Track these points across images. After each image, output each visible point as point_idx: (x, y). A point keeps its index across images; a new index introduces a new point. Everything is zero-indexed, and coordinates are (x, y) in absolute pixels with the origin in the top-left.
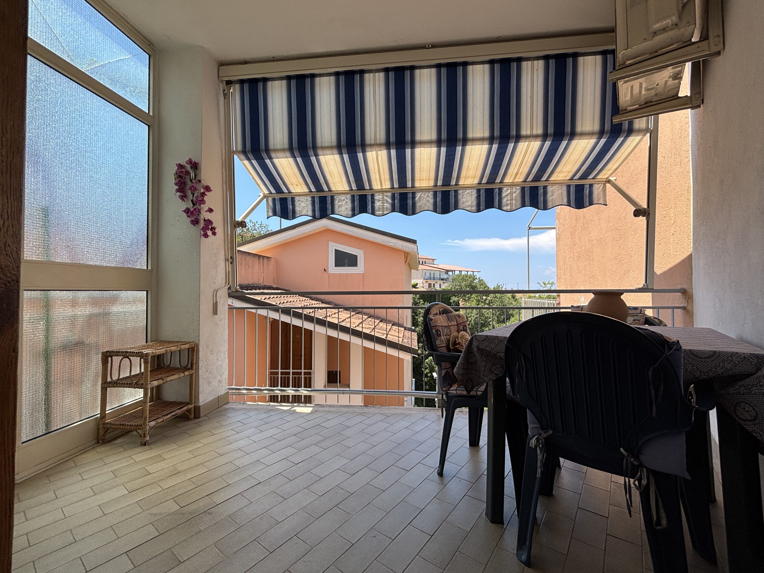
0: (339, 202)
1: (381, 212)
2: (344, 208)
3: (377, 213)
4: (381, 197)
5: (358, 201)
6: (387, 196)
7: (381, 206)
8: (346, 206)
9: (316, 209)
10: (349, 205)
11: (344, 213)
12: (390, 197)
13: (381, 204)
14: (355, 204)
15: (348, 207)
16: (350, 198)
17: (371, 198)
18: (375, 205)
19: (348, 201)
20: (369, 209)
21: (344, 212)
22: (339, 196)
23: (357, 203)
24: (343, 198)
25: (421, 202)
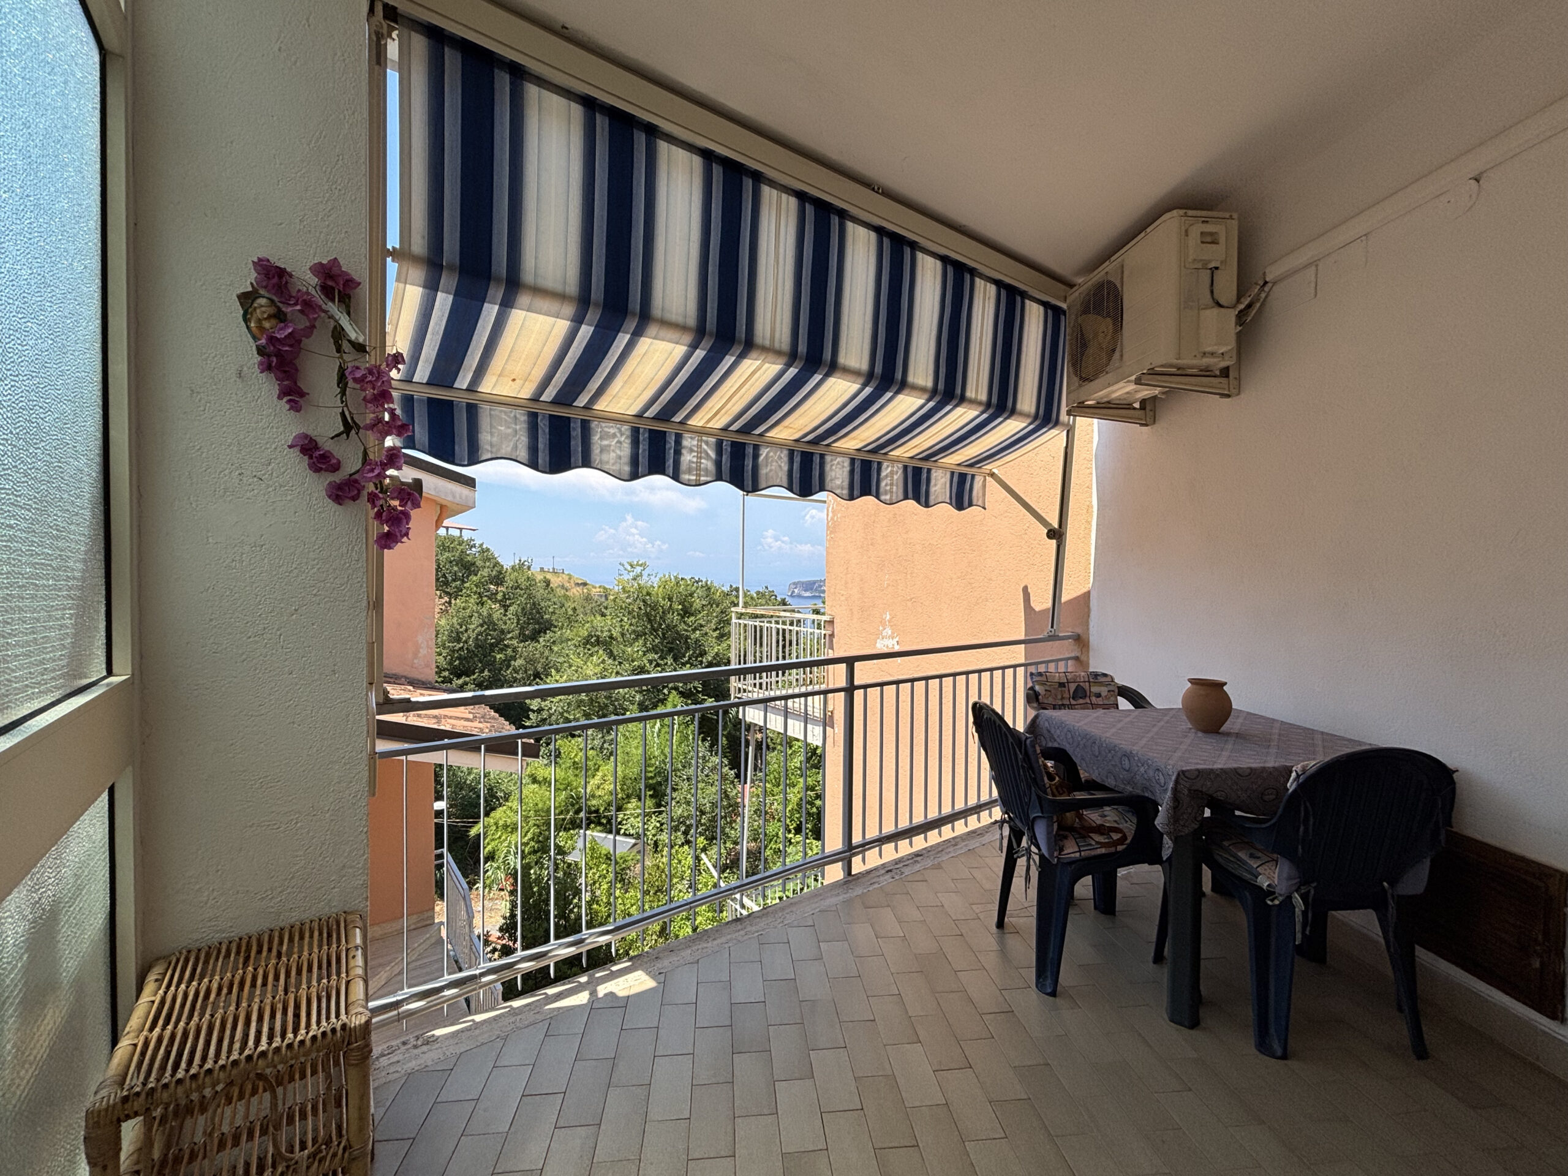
0: (601, 438)
1: (694, 478)
2: (613, 455)
3: (685, 477)
4: (695, 443)
5: (647, 443)
6: (707, 443)
7: (693, 462)
8: (618, 452)
9: (541, 446)
10: (626, 450)
11: (614, 468)
12: (714, 447)
13: (695, 460)
14: (640, 451)
15: (622, 454)
16: (628, 433)
17: (675, 442)
18: (682, 458)
19: (623, 439)
20: (669, 467)
21: (613, 464)
22: (603, 425)
23: (643, 447)
24: (612, 431)
25: (769, 468)
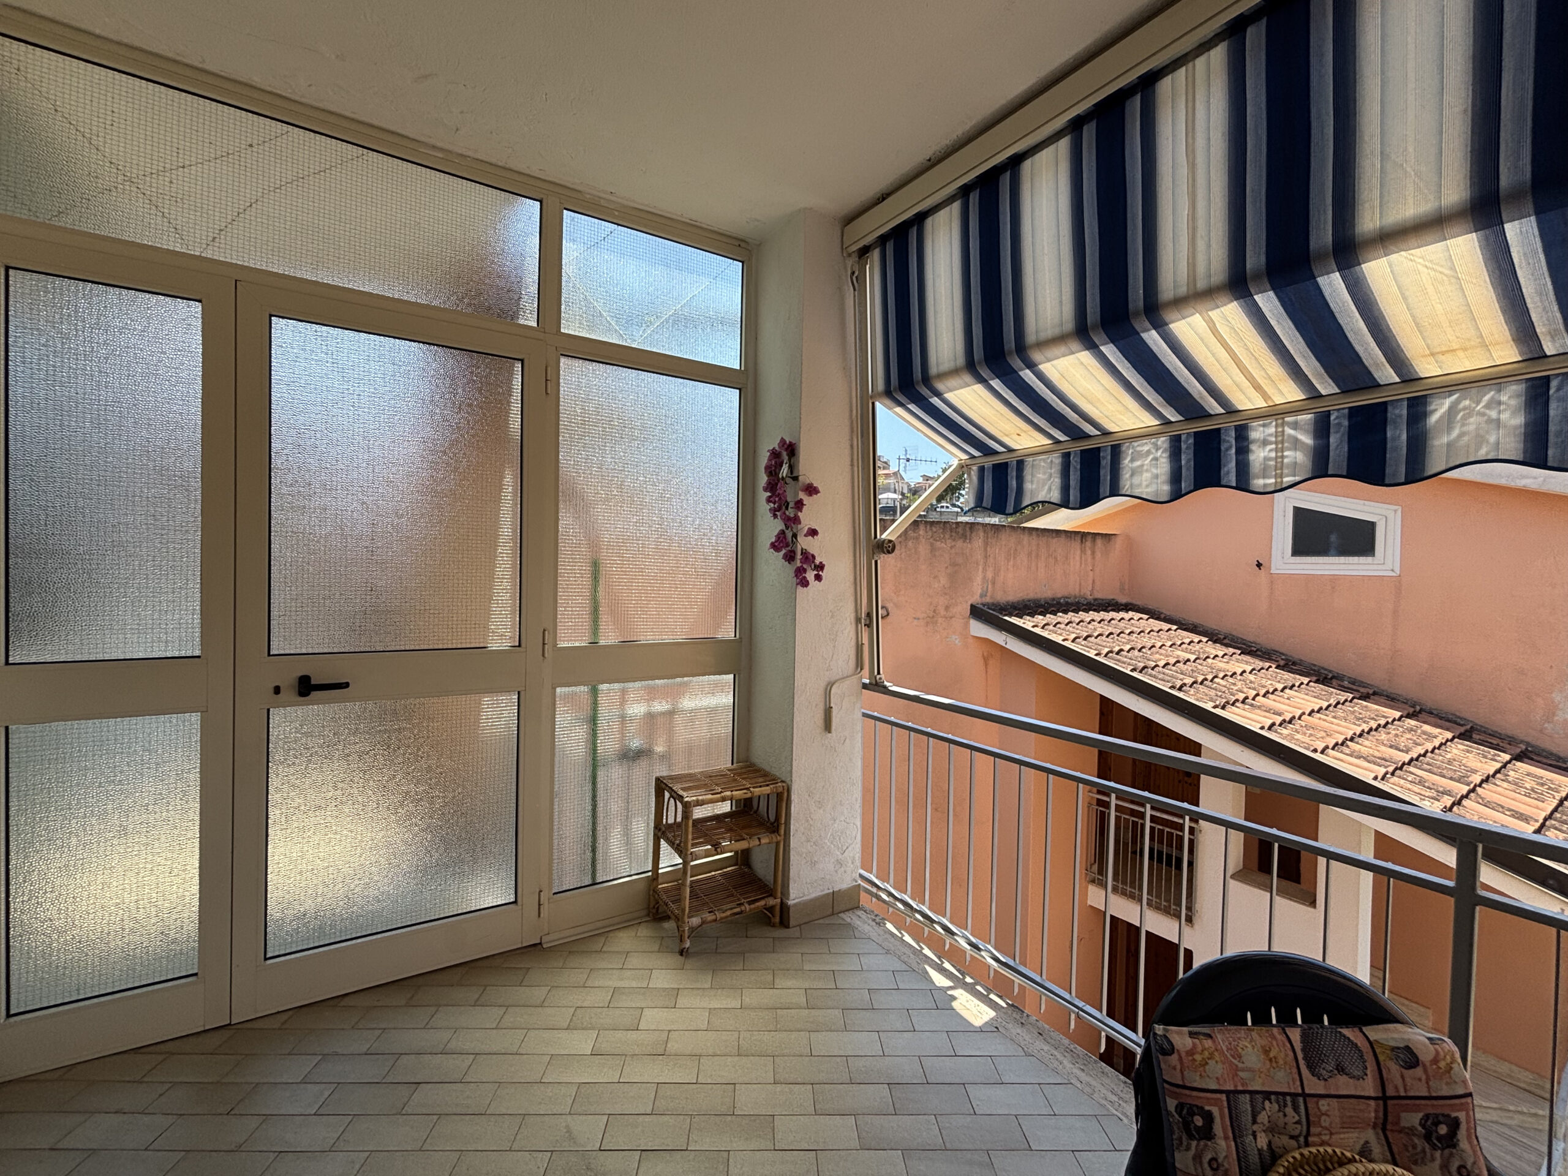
0: (1132, 460)
1: (1273, 481)
2: (1146, 476)
3: (1258, 483)
4: (1272, 430)
5: (1191, 451)
6: (1295, 426)
7: (1270, 459)
8: (1154, 471)
9: (1072, 483)
10: (1164, 467)
11: (1149, 490)
12: (1311, 428)
13: (1273, 454)
14: (1183, 462)
15: (1159, 471)
16: (1166, 445)
17: (1236, 439)
18: (1252, 457)
19: (1159, 453)
20: (1228, 473)
21: (1147, 486)
22: (1135, 444)
23: (1187, 458)
24: (1146, 448)
25: (1455, 433)
